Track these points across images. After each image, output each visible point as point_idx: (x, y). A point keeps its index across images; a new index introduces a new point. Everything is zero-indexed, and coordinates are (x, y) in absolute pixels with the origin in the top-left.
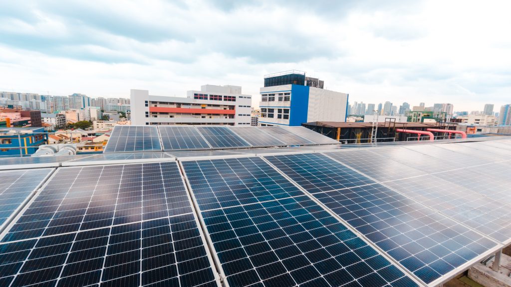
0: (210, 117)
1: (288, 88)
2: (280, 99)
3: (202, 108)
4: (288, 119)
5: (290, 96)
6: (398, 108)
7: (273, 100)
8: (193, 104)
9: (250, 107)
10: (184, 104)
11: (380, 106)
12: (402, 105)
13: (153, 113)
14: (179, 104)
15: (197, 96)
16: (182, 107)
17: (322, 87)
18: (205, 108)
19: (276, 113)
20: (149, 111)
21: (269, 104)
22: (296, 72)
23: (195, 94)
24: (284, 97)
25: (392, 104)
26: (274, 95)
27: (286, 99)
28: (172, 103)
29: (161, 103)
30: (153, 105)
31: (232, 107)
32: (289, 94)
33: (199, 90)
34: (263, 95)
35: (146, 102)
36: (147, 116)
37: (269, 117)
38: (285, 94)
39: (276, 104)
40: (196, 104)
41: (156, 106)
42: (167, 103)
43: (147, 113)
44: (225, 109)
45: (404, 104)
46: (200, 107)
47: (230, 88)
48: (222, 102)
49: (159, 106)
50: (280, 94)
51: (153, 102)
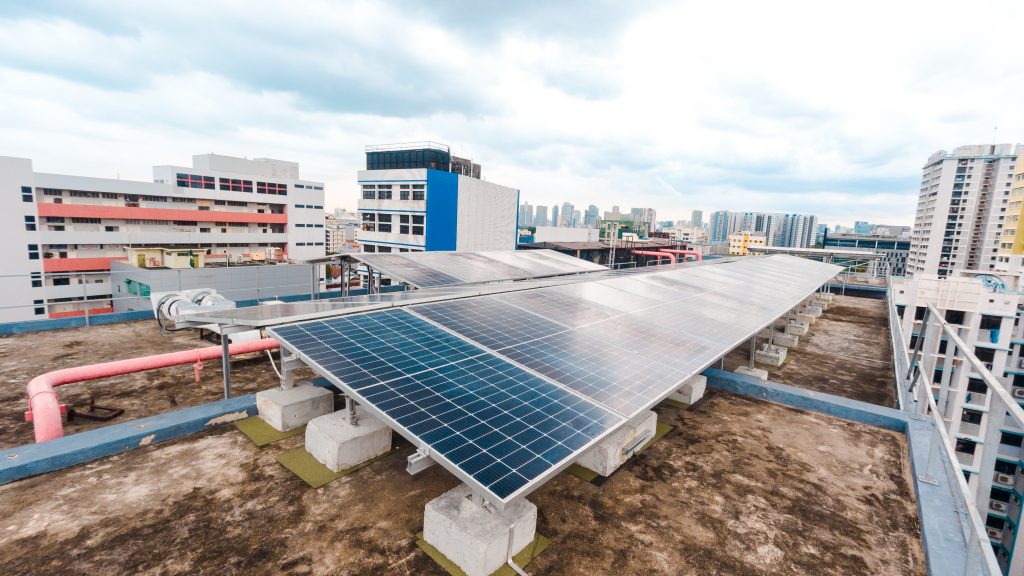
0: (224, 231)
1: (420, 175)
2: (404, 196)
3: (201, 208)
4: (422, 234)
5: (425, 190)
6: (583, 215)
7: (389, 196)
8: (175, 199)
9: (321, 208)
10: (147, 198)
11: (556, 209)
12: (587, 209)
13: (49, 219)
14: (132, 199)
15: (183, 181)
16: (143, 204)
17: (478, 177)
18: (207, 208)
19: (396, 224)
20: (35, 213)
21: (380, 205)
22: (434, 147)
23: (179, 176)
24: (411, 192)
25: (573, 207)
26: (390, 187)
27: (417, 197)
28: (113, 196)
29: (74, 193)
30: (50, 199)
31: (279, 209)
32: (422, 186)
33: (188, 166)
34: (365, 187)
35: (26, 189)
36: (32, 228)
37: (380, 230)
38: (415, 186)
39: (395, 205)
40: (182, 200)
41: (58, 201)
42: (95, 194)
43: (30, 219)
44: (260, 211)
45: (591, 207)
46: (194, 207)
47: (273, 165)
48: (254, 196)
49: (67, 200)
50: (402, 186)
51: (48, 192)
